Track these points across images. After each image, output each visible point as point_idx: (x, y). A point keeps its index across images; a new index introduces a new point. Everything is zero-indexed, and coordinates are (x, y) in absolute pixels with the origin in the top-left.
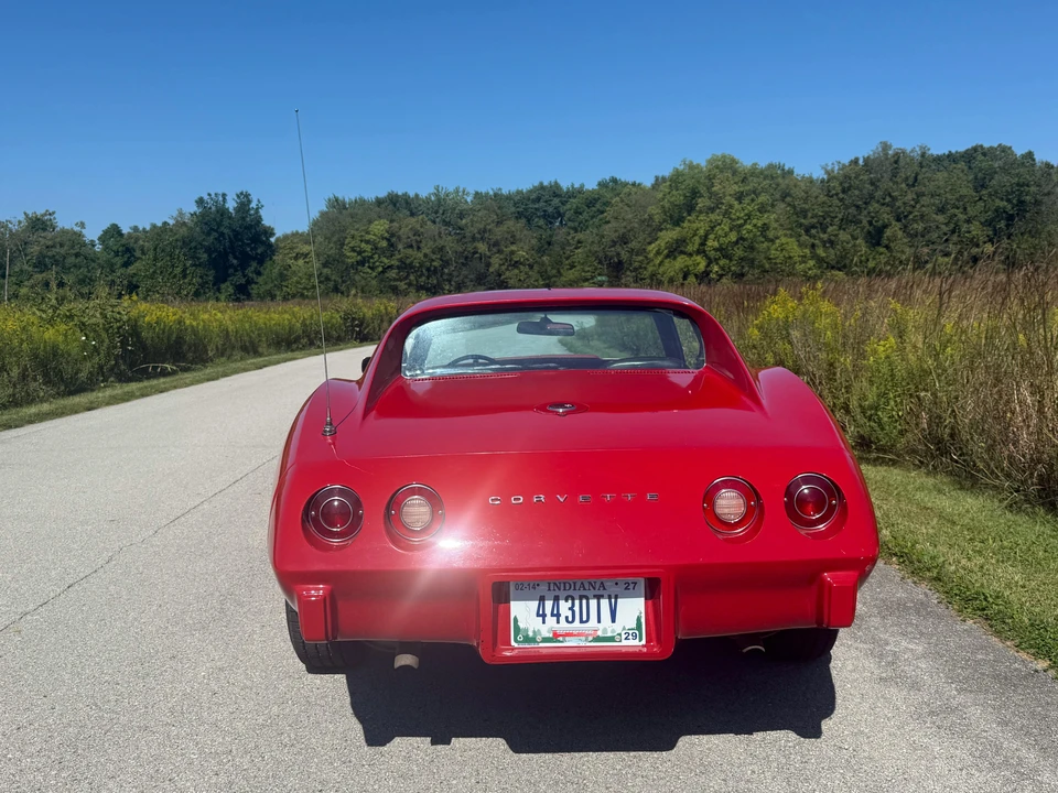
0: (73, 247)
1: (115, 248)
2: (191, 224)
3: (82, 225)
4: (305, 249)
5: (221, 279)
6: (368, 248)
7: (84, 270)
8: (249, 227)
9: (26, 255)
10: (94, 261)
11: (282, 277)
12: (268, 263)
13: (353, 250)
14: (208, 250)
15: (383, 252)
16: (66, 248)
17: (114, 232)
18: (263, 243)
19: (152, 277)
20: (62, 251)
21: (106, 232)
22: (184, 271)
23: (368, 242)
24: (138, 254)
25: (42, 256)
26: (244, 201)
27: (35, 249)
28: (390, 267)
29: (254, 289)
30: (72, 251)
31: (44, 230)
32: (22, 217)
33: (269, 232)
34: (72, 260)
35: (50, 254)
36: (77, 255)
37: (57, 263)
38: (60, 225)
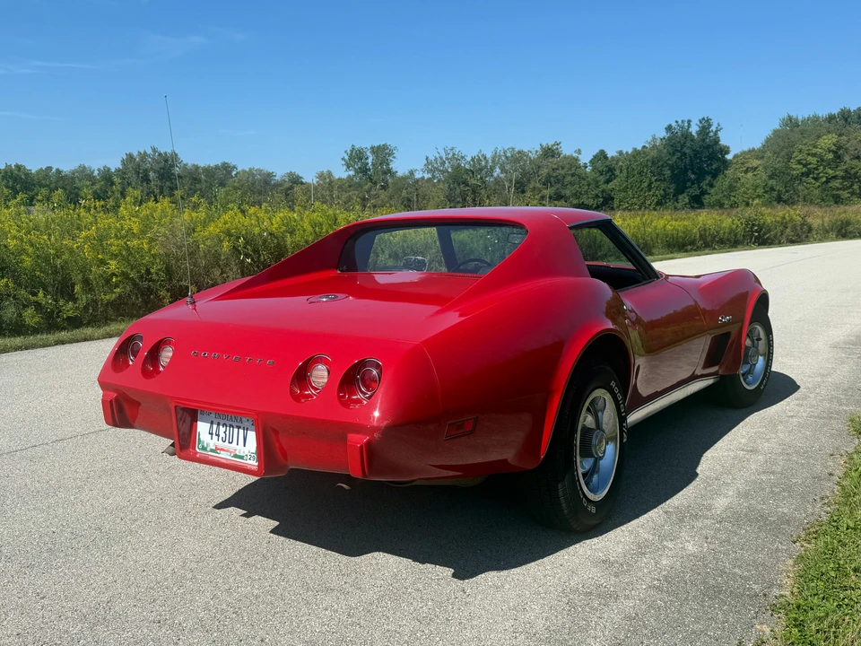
0: (570, 169)
1: (601, 169)
2: (661, 148)
3: (579, 152)
4: (756, 163)
5: (680, 190)
6: (814, 160)
7: (577, 186)
8: (708, 147)
9: (538, 176)
10: (584, 179)
11: (732, 188)
12: (720, 177)
13: (799, 162)
14: (672, 168)
15: (829, 164)
16: (565, 170)
17: (602, 155)
18: (718, 159)
19: (625, 190)
20: (563, 172)
21: (595, 157)
22: (651, 183)
23: (814, 155)
24: (617, 172)
25: (549, 176)
26: (706, 125)
27: (544, 172)
28: (835, 177)
29: (706, 199)
30: (570, 172)
31: (553, 156)
32: (538, 148)
33: (726, 150)
34: (569, 179)
35: (554, 175)
36: (573, 175)
37: (558, 181)
38: (564, 153)
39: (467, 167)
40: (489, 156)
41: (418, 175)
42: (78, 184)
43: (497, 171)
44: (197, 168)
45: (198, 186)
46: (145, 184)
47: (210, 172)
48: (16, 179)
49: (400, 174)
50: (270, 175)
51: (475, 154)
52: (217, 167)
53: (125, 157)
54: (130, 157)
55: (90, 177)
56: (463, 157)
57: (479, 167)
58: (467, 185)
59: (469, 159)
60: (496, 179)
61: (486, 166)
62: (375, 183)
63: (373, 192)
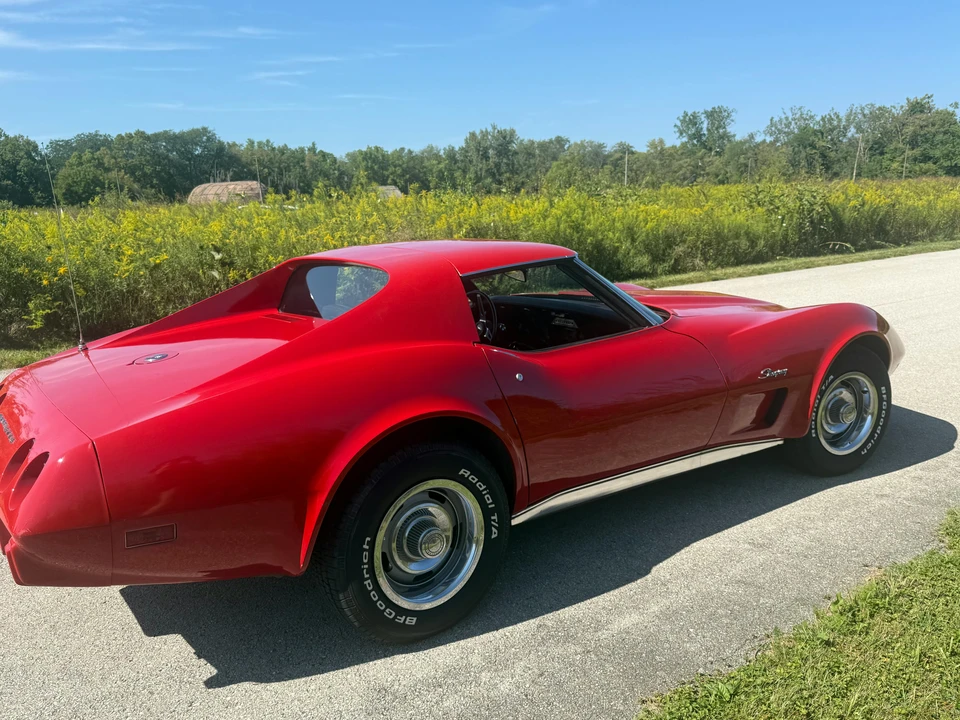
0: (942, 126)
3: (956, 105)
7: (949, 146)
9: (902, 135)
16: (936, 127)
20: (933, 130)
25: (915, 135)
27: (910, 130)
30: (942, 129)
31: (922, 112)
32: (904, 103)
34: (940, 137)
35: (922, 133)
36: (945, 133)
37: (927, 140)
38: (936, 107)
39: (816, 127)
40: (843, 115)
41: (758, 139)
42: (426, 163)
43: (853, 130)
44: (532, 143)
45: (532, 161)
46: (484, 161)
47: (543, 146)
48: (375, 160)
49: (738, 138)
50: (601, 146)
51: (825, 113)
52: (551, 142)
53: (468, 136)
54: (473, 135)
55: (437, 156)
56: (811, 117)
57: (831, 129)
58: (815, 148)
59: (818, 118)
60: (850, 140)
61: (839, 126)
62: (711, 149)
63: (707, 159)
